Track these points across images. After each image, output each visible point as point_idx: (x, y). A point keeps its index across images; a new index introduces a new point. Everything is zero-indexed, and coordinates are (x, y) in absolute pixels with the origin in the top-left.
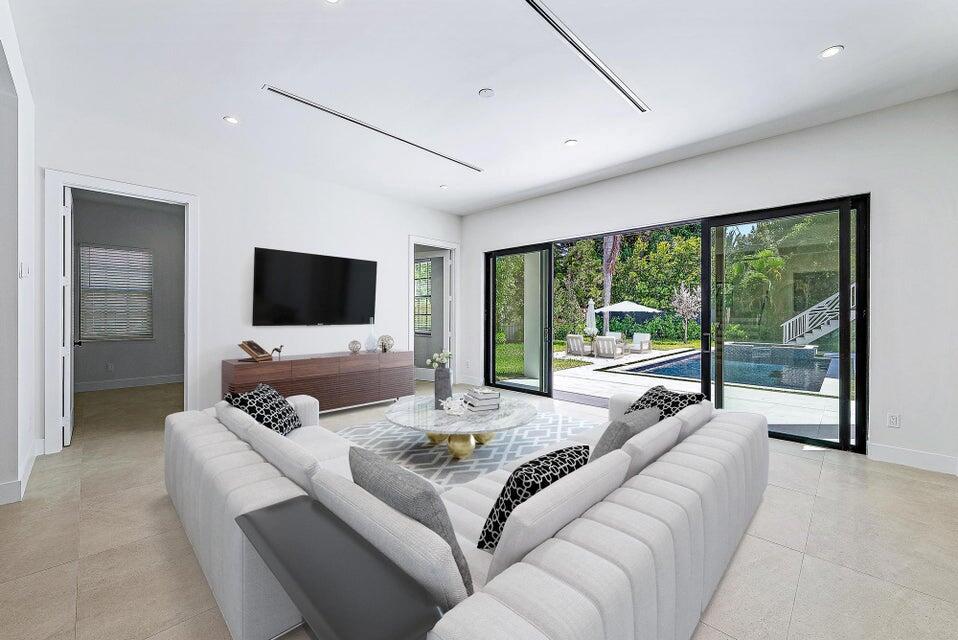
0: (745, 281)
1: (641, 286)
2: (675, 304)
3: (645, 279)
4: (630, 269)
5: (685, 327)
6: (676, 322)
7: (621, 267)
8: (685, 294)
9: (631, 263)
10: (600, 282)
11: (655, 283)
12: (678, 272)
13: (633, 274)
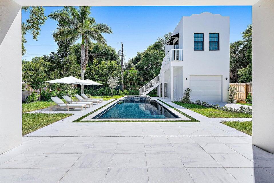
0: (128, 77)
1: (96, 76)
2: (109, 83)
3: (97, 74)
4: (92, 70)
5: (112, 91)
6: (108, 90)
7: (88, 69)
8: (112, 79)
9: (92, 67)
10: (79, 73)
11: (101, 75)
12: (109, 72)
13: (93, 71)
